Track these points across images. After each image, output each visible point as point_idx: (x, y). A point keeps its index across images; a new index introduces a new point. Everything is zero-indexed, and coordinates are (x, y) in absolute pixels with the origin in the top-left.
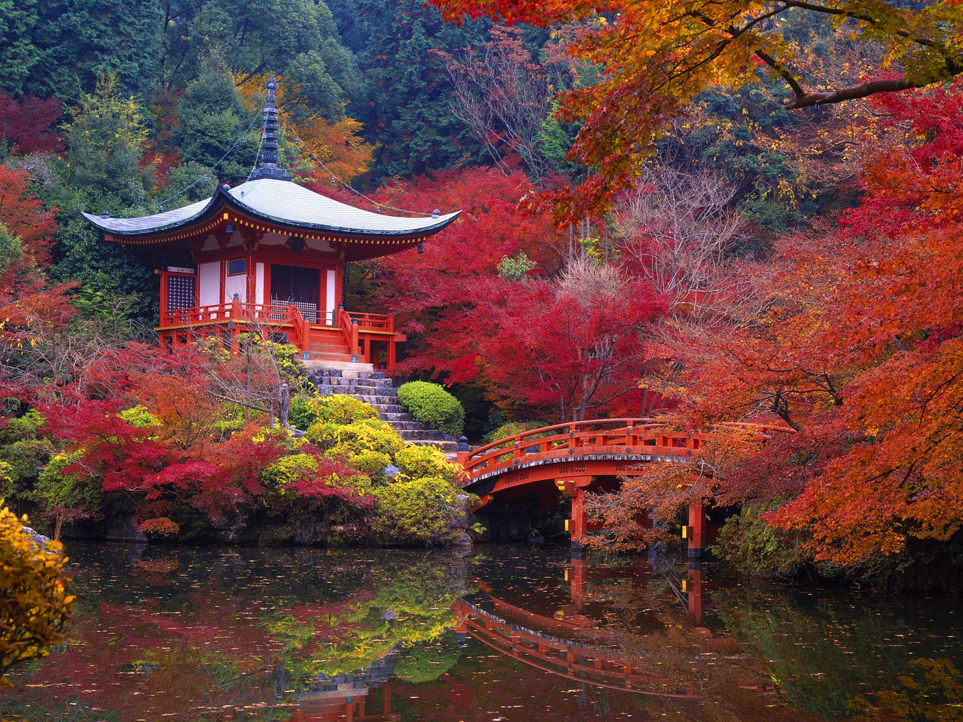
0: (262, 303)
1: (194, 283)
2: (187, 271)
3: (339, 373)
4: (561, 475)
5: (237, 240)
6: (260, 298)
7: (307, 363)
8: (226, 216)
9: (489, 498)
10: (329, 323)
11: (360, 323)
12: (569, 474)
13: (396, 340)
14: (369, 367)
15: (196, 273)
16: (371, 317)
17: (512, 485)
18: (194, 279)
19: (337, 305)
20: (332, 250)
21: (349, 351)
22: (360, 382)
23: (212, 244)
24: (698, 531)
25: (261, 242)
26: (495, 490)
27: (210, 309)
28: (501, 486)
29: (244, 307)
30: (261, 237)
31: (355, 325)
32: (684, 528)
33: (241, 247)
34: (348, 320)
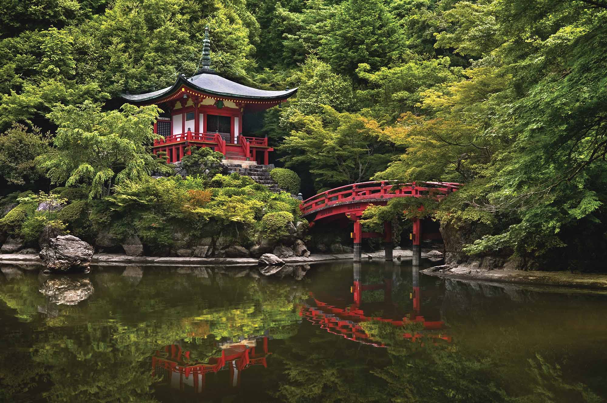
0: (202, 132)
1: (170, 125)
2: (167, 119)
3: (240, 166)
4: (349, 211)
5: (190, 103)
6: (201, 130)
7: (224, 162)
8: (183, 90)
9: (313, 223)
10: (236, 142)
11: (250, 142)
12: (353, 210)
13: (268, 150)
14: (254, 163)
15: (171, 120)
16: (256, 139)
17: (324, 216)
18: (170, 123)
19: (240, 134)
20: (237, 108)
21: (245, 156)
22: (251, 170)
23: (178, 106)
24: (418, 236)
25: (202, 103)
26: (316, 219)
27: (177, 136)
28: (319, 217)
29: (193, 134)
30: (202, 101)
31: (248, 143)
32: (411, 234)
33: (192, 106)
34: (245, 141)
